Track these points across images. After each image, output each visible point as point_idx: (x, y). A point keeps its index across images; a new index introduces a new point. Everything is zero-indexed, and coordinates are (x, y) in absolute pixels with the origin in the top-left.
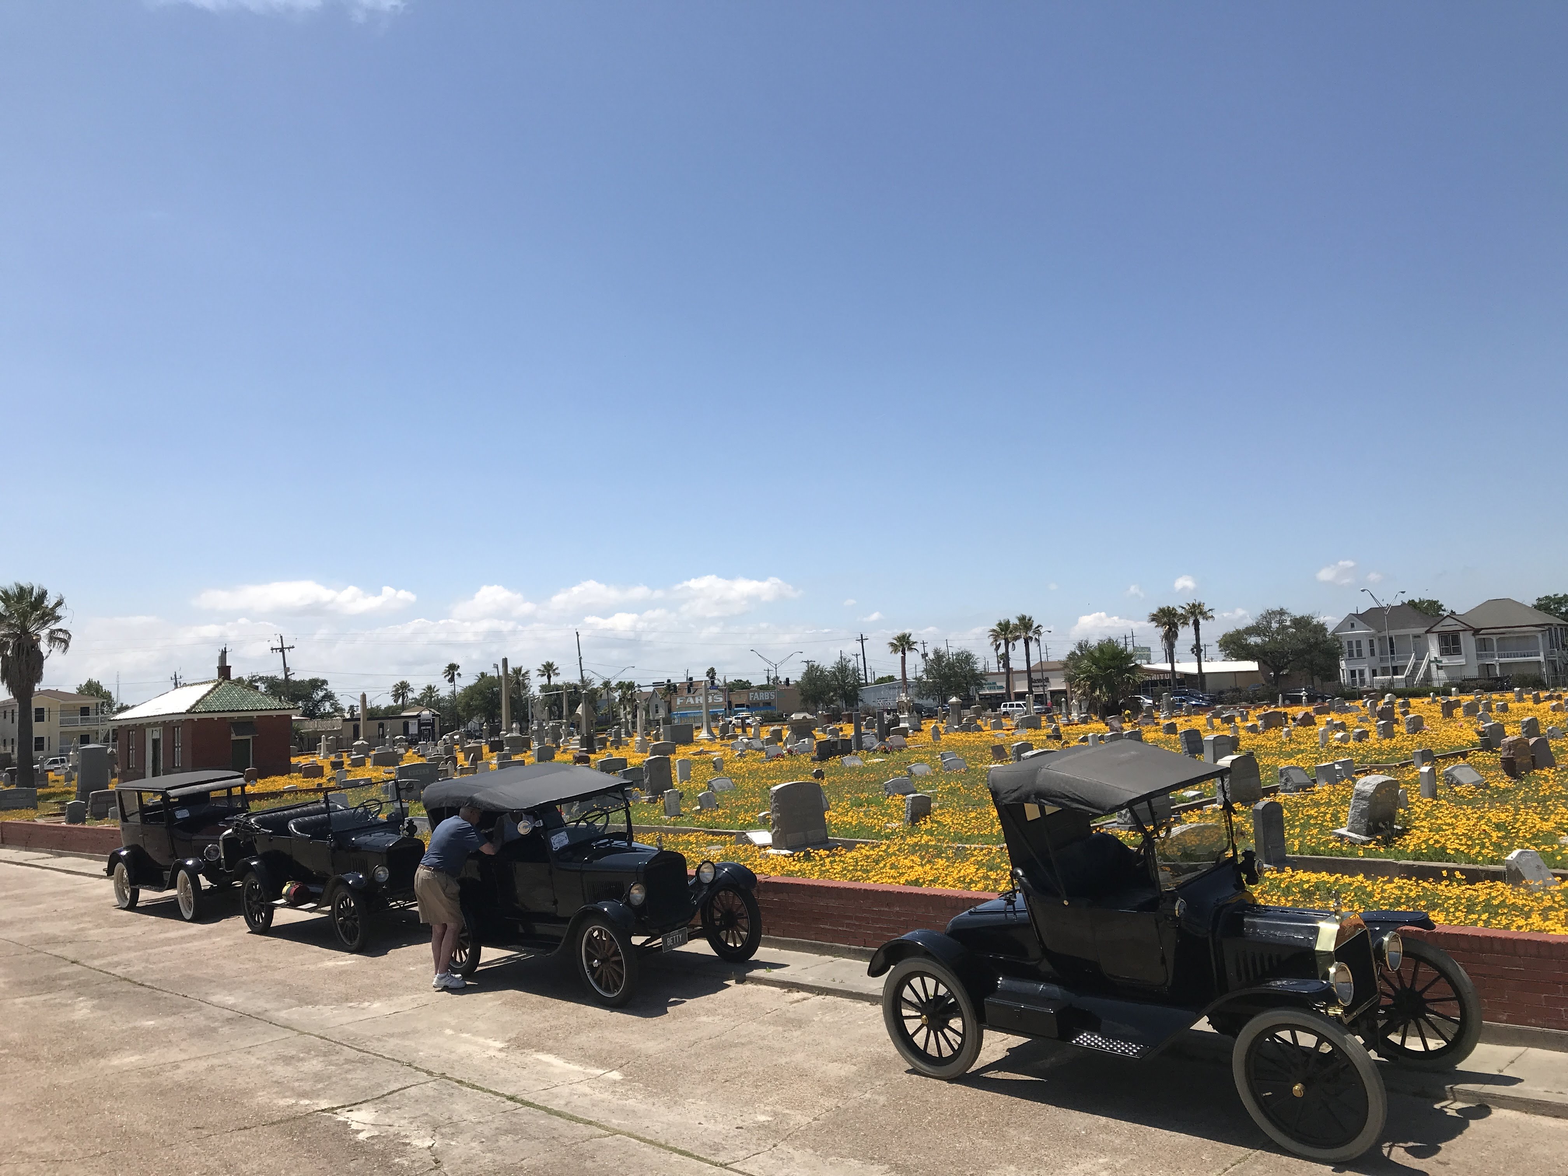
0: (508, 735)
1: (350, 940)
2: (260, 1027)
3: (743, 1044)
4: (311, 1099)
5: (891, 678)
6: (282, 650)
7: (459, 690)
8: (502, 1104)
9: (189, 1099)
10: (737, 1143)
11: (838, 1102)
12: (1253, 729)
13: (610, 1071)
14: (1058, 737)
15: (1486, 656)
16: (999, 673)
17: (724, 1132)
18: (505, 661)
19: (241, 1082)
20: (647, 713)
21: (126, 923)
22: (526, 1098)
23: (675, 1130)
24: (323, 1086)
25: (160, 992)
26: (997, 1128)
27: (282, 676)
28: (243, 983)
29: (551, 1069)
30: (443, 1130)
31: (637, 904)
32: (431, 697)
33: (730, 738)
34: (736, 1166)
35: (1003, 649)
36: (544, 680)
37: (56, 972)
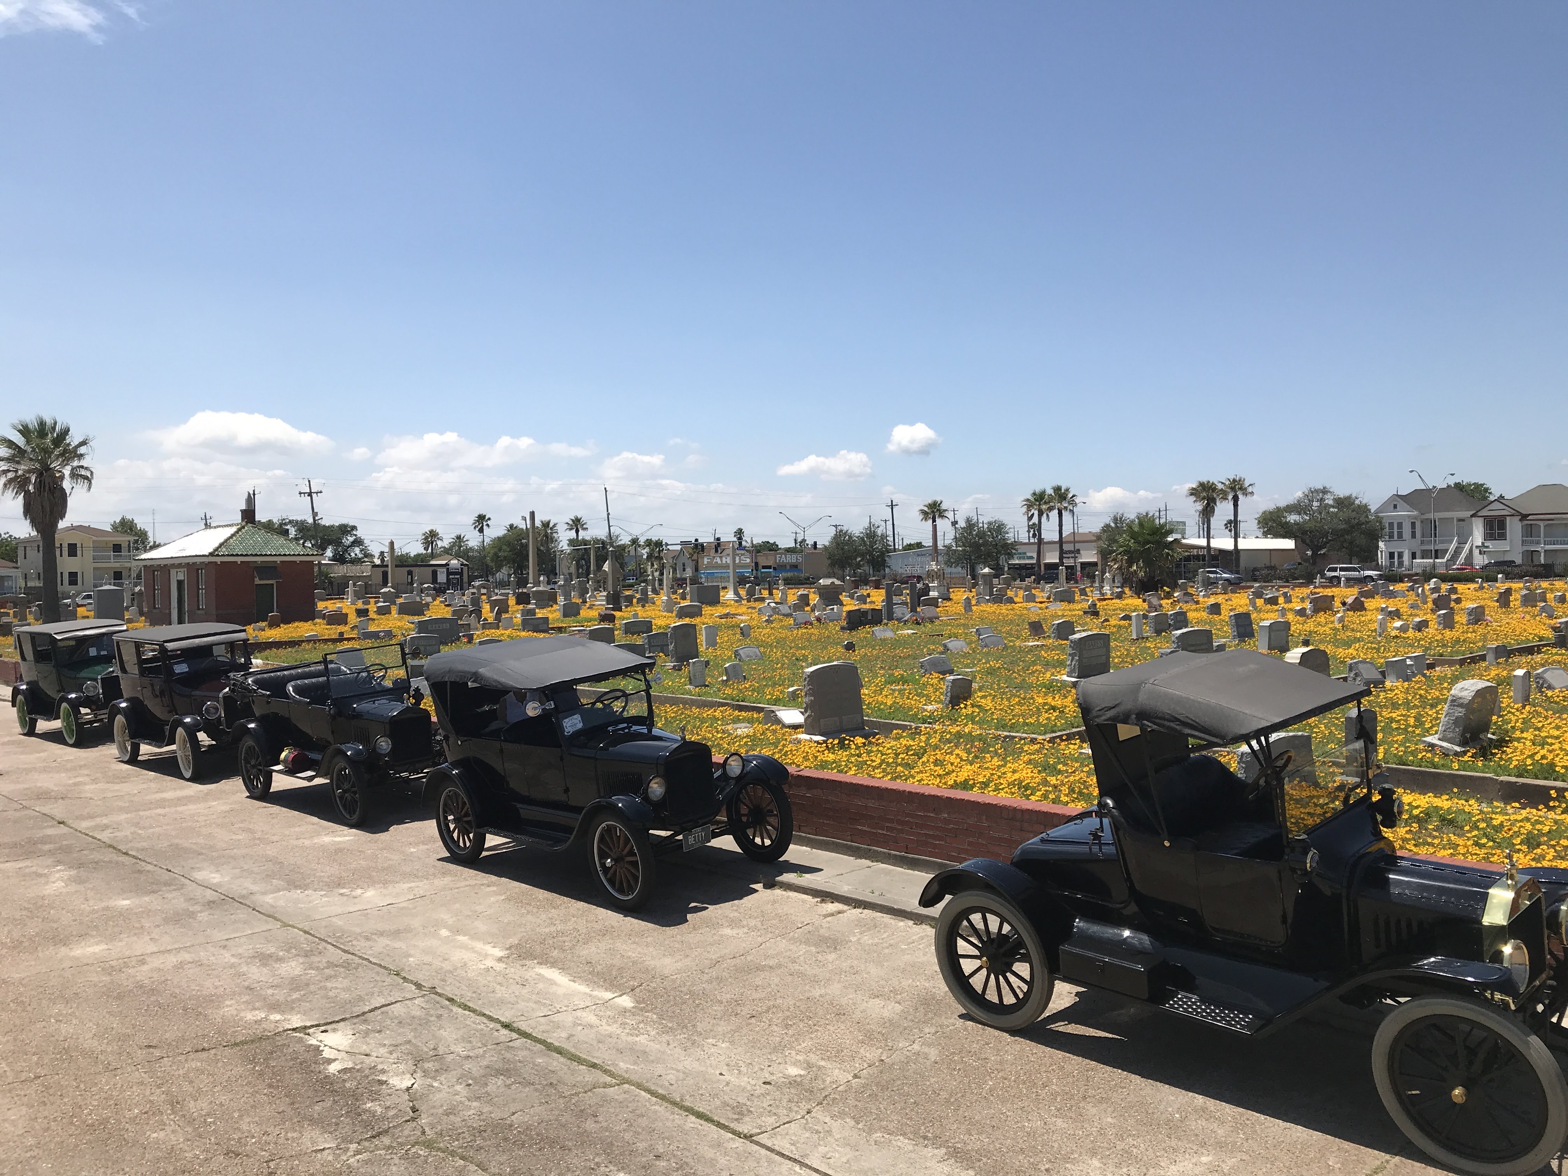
0: (534, 589)
1: (349, 813)
2: (242, 914)
3: (771, 967)
4: (282, 1012)
5: (919, 545)
6: (310, 494)
7: (487, 541)
8: (496, 1033)
9: (148, 1006)
10: (765, 1105)
11: (882, 1053)
12: (1302, 612)
13: (621, 996)
14: (1096, 614)
15: (1532, 542)
16: (1029, 544)
17: (749, 1088)
18: (532, 514)
19: (209, 986)
20: (675, 570)
21: (123, 779)
22: (523, 1026)
23: (692, 1081)
24: (298, 996)
25: (143, 864)
27: (311, 521)
28: (234, 858)
29: (554, 989)
30: (427, 1065)
31: (655, 799)
32: (461, 546)
33: (756, 600)
34: (763, 1139)
35: (1035, 520)
36: (572, 534)
37: (39, 834)
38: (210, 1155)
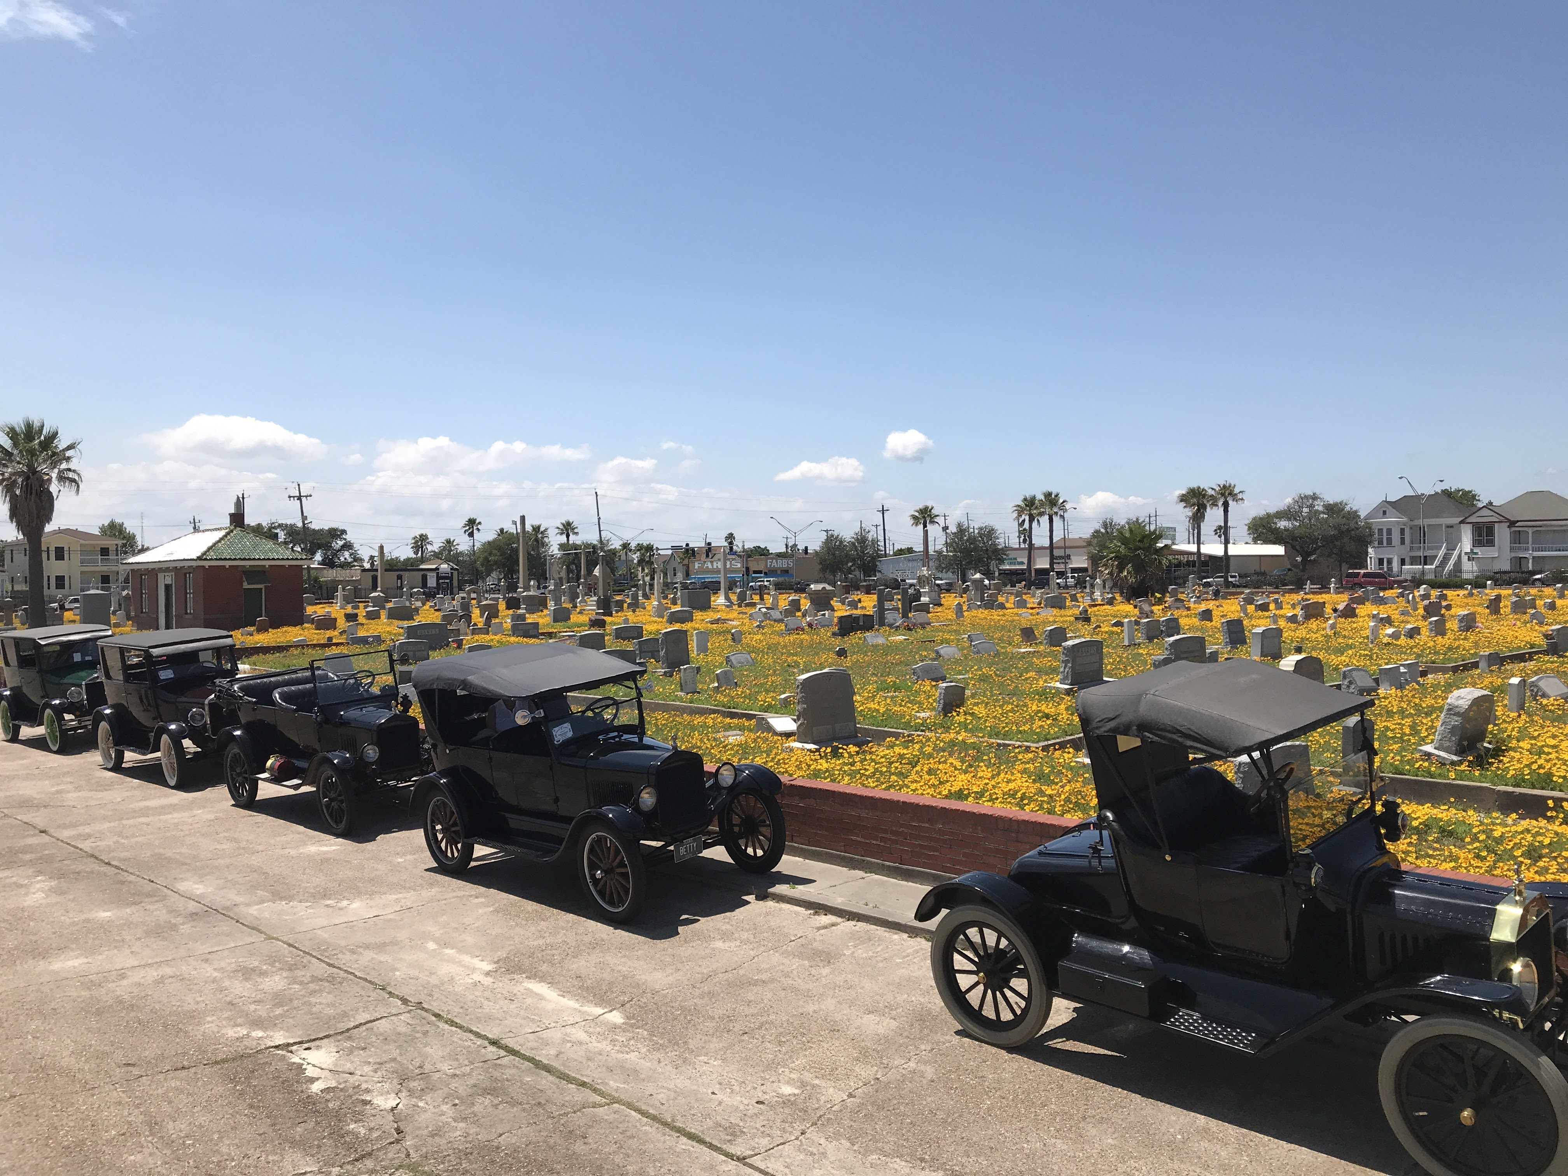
0: (525, 594)
1: (337, 823)
2: (226, 926)
3: (764, 982)
4: (264, 1029)
5: (910, 550)
6: (300, 498)
7: (478, 545)
8: (483, 1050)
9: (127, 1022)
10: (758, 1126)
11: (877, 1071)
12: (1293, 619)
13: (611, 1011)
14: (1087, 620)
15: (1519, 549)
16: (1020, 549)
17: (742, 1107)
18: (523, 518)
19: (190, 1001)
20: (665, 575)
21: (108, 787)
22: (511, 1043)
23: (683, 1101)
24: (281, 1012)
25: (125, 874)
27: (300, 525)
28: (217, 868)
29: (543, 1004)
30: (412, 1084)
31: (646, 809)
32: (450, 551)
33: (747, 605)
34: (757, 1161)
35: (1026, 525)
36: (563, 539)
37: (21, 843)
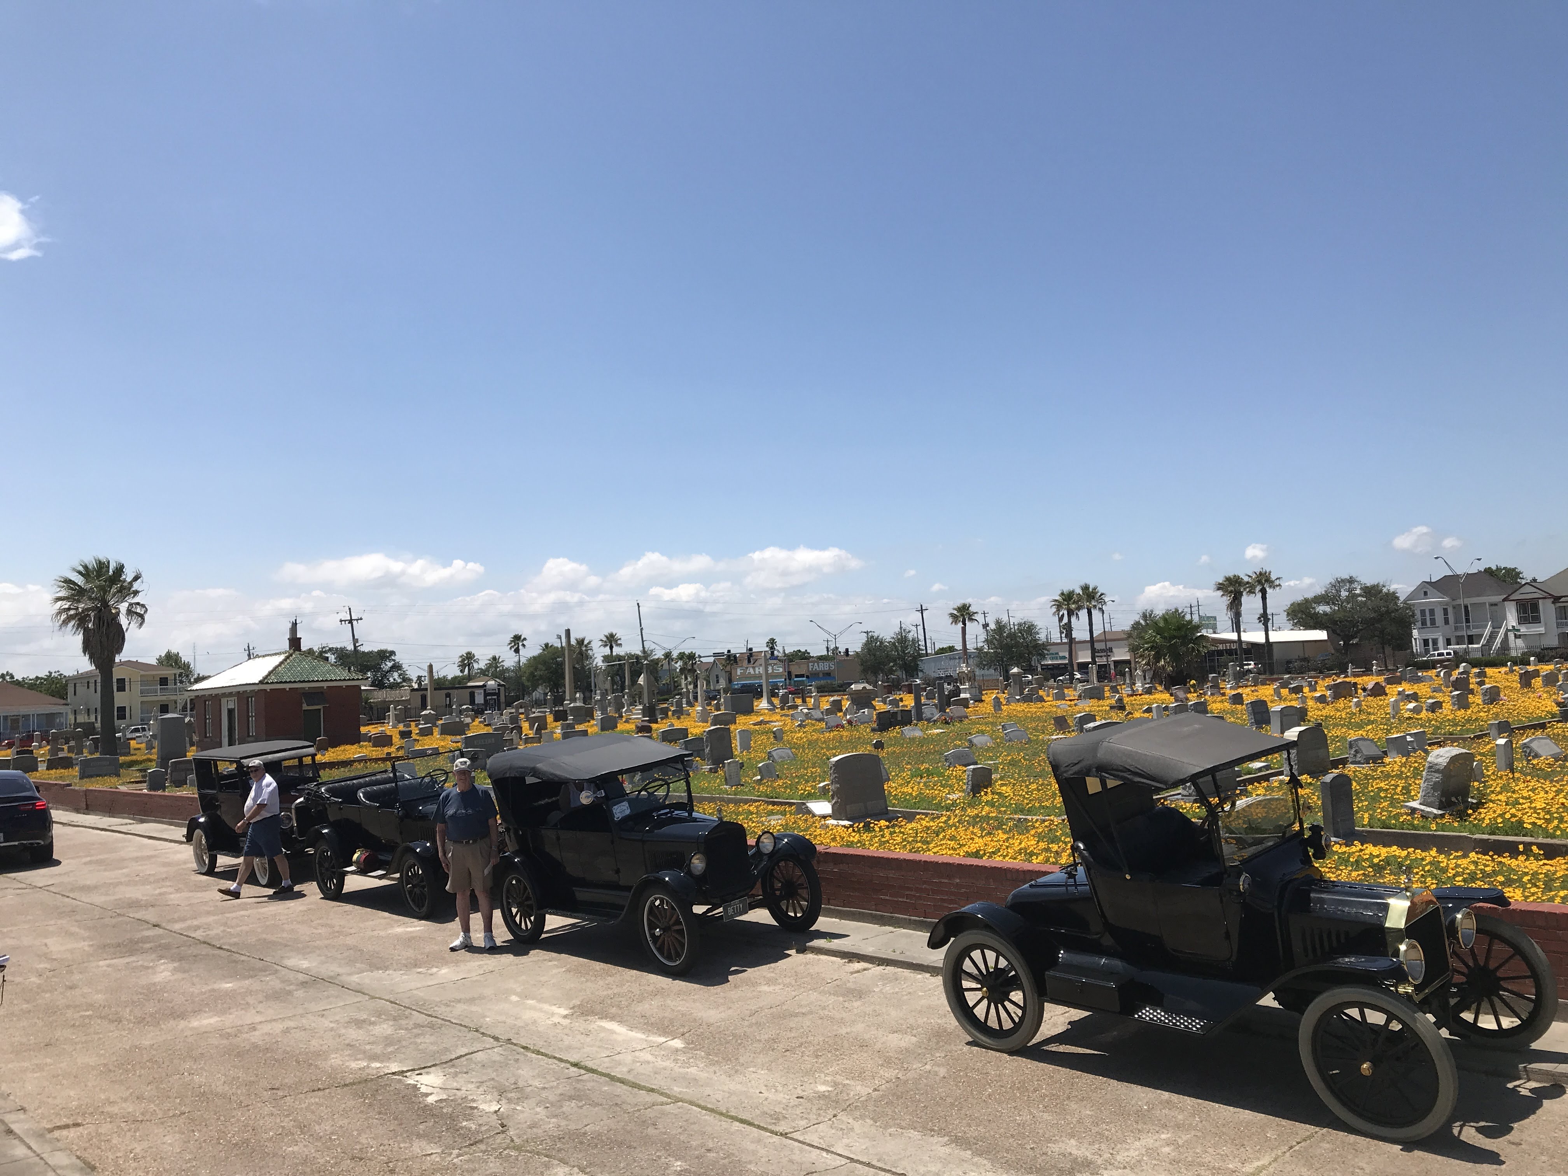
0: (572, 705)
1: (418, 906)
2: (333, 991)
3: (803, 1014)
4: (382, 1062)
5: (951, 649)
6: (351, 621)
7: (523, 660)
8: (567, 1071)
9: (265, 1060)
10: (798, 1112)
11: (898, 1073)
12: (1322, 699)
13: (672, 1039)
14: (1122, 708)
16: (1062, 644)
17: (784, 1101)
18: (567, 632)
19: (315, 1044)
20: (708, 683)
22: (590, 1064)
23: (736, 1098)
24: (393, 1050)
25: (237, 955)
26: (1058, 1101)
27: (350, 647)
28: (317, 947)
29: (615, 1036)
30: (510, 1095)
31: (698, 873)
32: (497, 667)
33: (790, 708)
34: (795, 1135)
35: (1065, 620)
36: (607, 651)
37: (138, 935)
38: (338, 1160)
